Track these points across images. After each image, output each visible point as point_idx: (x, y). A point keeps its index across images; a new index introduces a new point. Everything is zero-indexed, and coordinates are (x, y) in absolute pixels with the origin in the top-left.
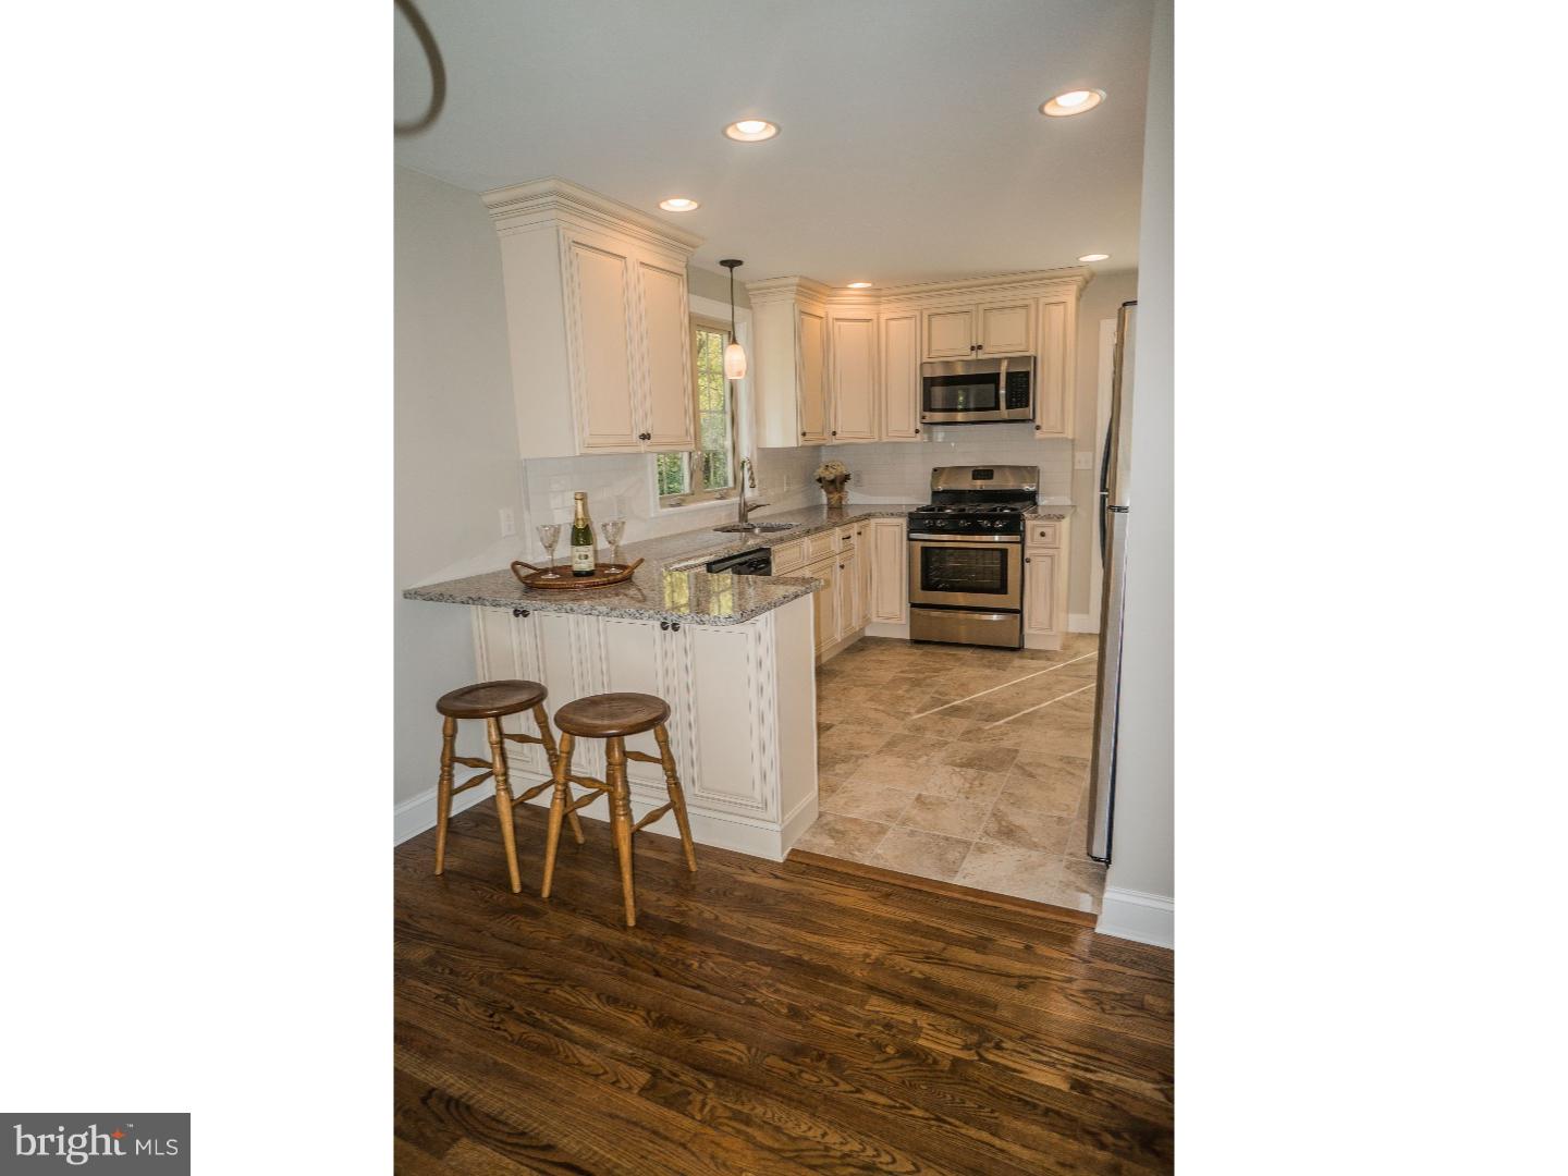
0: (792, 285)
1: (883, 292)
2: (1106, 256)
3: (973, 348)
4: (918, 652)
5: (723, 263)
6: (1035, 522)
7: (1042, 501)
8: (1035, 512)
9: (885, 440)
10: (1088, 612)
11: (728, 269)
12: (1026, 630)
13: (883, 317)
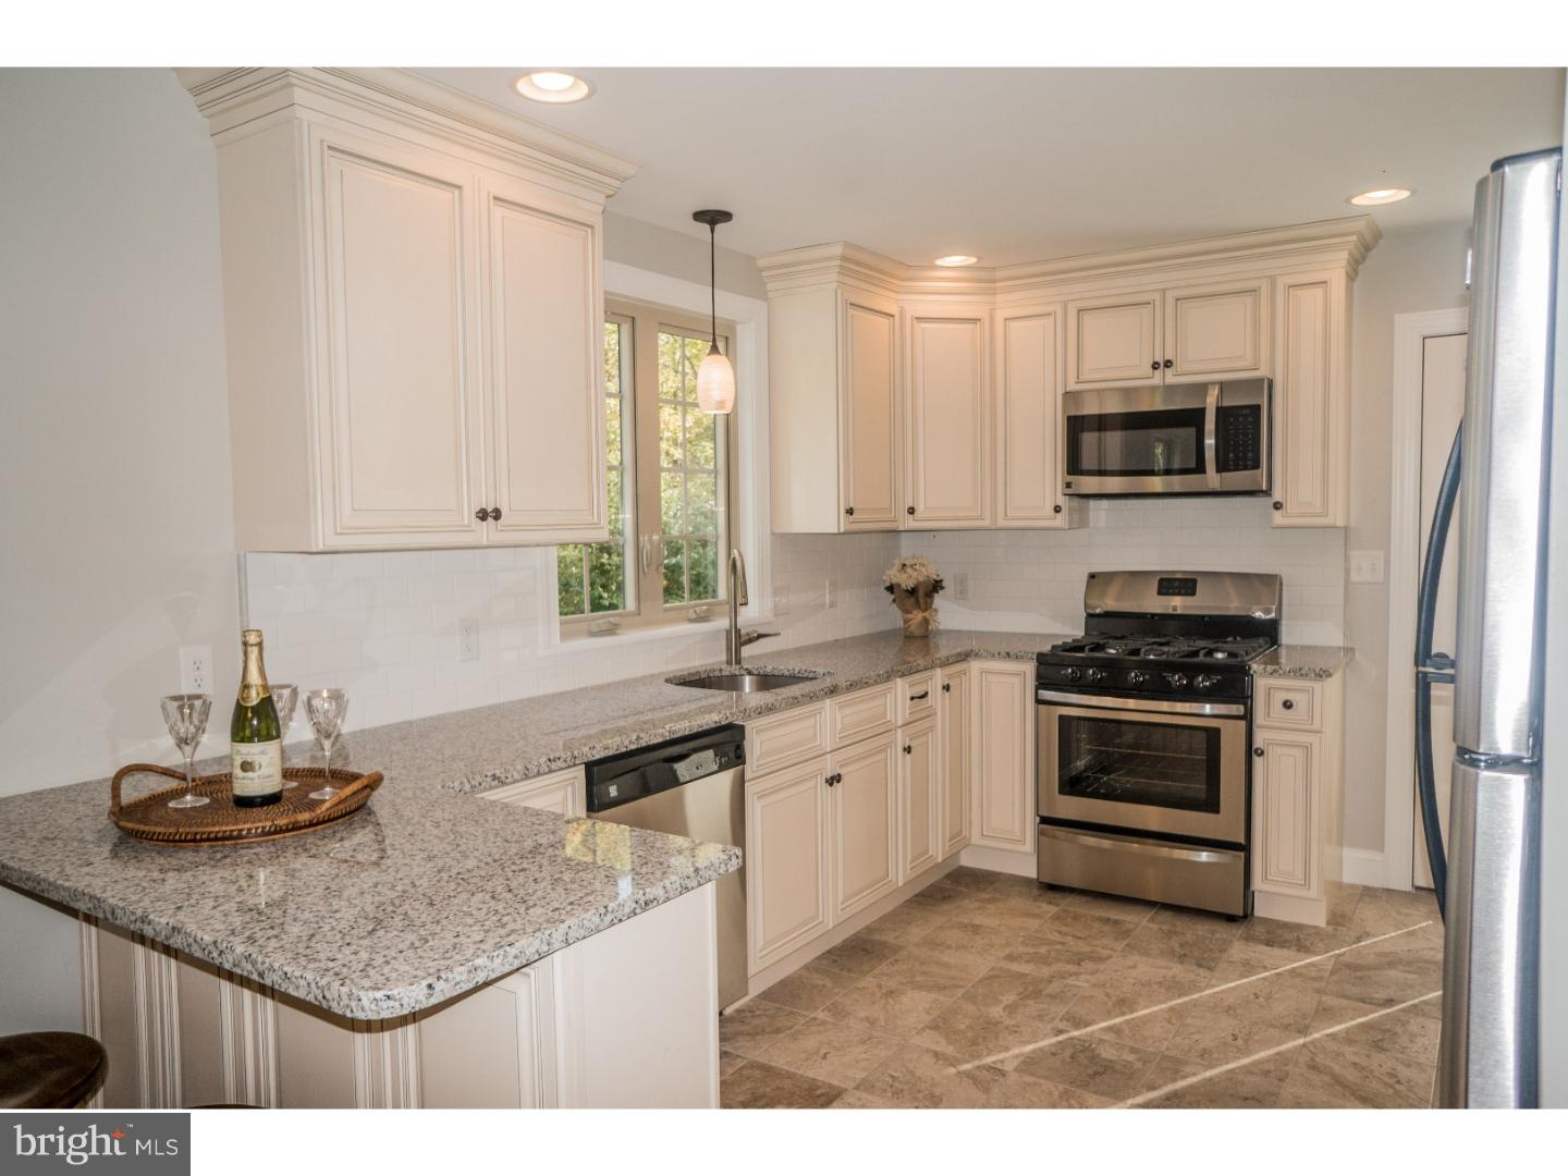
0: (831, 258)
1: (1000, 274)
2: (1405, 194)
3: (1155, 366)
4: (1048, 909)
5: (700, 216)
6: (1273, 682)
7: (1287, 636)
8: (1274, 660)
9: (1002, 523)
10: (1381, 848)
11: (707, 227)
12: (1257, 884)
13: (1000, 315)
